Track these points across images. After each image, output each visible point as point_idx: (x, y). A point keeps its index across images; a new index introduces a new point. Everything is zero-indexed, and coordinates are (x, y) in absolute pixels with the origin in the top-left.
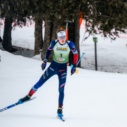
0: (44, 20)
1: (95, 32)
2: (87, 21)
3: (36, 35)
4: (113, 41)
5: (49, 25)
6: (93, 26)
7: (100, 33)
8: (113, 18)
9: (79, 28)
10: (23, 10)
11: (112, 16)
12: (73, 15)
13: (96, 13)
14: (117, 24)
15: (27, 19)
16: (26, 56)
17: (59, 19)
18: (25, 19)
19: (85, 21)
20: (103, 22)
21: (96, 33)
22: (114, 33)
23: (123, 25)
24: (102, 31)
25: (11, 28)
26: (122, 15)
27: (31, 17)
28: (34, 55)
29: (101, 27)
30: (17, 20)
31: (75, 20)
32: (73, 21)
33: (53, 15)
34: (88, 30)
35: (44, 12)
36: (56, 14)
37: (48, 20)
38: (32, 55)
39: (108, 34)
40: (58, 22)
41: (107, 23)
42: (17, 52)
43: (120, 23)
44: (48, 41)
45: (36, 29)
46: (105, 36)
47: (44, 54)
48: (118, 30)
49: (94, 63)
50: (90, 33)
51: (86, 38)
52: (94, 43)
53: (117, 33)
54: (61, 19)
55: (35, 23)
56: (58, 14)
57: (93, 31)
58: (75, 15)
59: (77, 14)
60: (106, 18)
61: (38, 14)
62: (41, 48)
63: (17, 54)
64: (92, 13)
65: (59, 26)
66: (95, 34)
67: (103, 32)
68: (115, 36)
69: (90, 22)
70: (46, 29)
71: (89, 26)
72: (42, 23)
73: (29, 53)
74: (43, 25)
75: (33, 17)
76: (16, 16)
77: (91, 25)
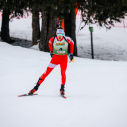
0: (41, 11)
1: (91, 21)
2: (82, 11)
3: (33, 26)
4: (108, 30)
5: (46, 16)
6: (89, 16)
7: (96, 22)
8: (107, 8)
9: (75, 18)
10: (20, 2)
11: (107, 6)
12: (69, 6)
13: (91, 3)
14: (112, 14)
15: (24, 10)
16: (23, 47)
17: (55, 10)
18: (22, 11)
19: (81, 11)
20: (99, 12)
21: (92, 23)
22: (109, 22)
23: (117, 14)
24: (98, 20)
25: (9, 20)
26: (116, 5)
27: (28, 8)
28: (32, 46)
29: (96, 16)
30: (14, 12)
31: (71, 11)
32: (69, 11)
33: (50, 6)
34: (84, 20)
35: (41, 3)
36: (53, 5)
37: (45, 11)
38: (30, 45)
39: (104, 24)
40: (55, 12)
41: (102, 13)
42: (16, 43)
43: (115, 13)
44: (45, 32)
45: (33, 20)
46: (101, 25)
47: (42, 44)
48: (113, 19)
49: (91, 52)
50: (86, 23)
51: (82, 28)
52: (90, 33)
53: (112, 22)
54: (57, 10)
55: (32, 15)
56: (55, 5)
57: (88, 21)
58: (71, 6)
59: (73, 5)
60: (101, 8)
61: (35, 5)
62: (38, 39)
63: (15, 45)
64: (87, 3)
65: (56, 17)
66: (90, 23)
67: (99, 22)
68: (110, 25)
69: (85, 12)
70: (43, 20)
71: (85, 16)
72: (39, 14)
73: (26, 44)
74: (40, 16)
75: (29, 8)
76: (14, 8)
77: (86, 15)
